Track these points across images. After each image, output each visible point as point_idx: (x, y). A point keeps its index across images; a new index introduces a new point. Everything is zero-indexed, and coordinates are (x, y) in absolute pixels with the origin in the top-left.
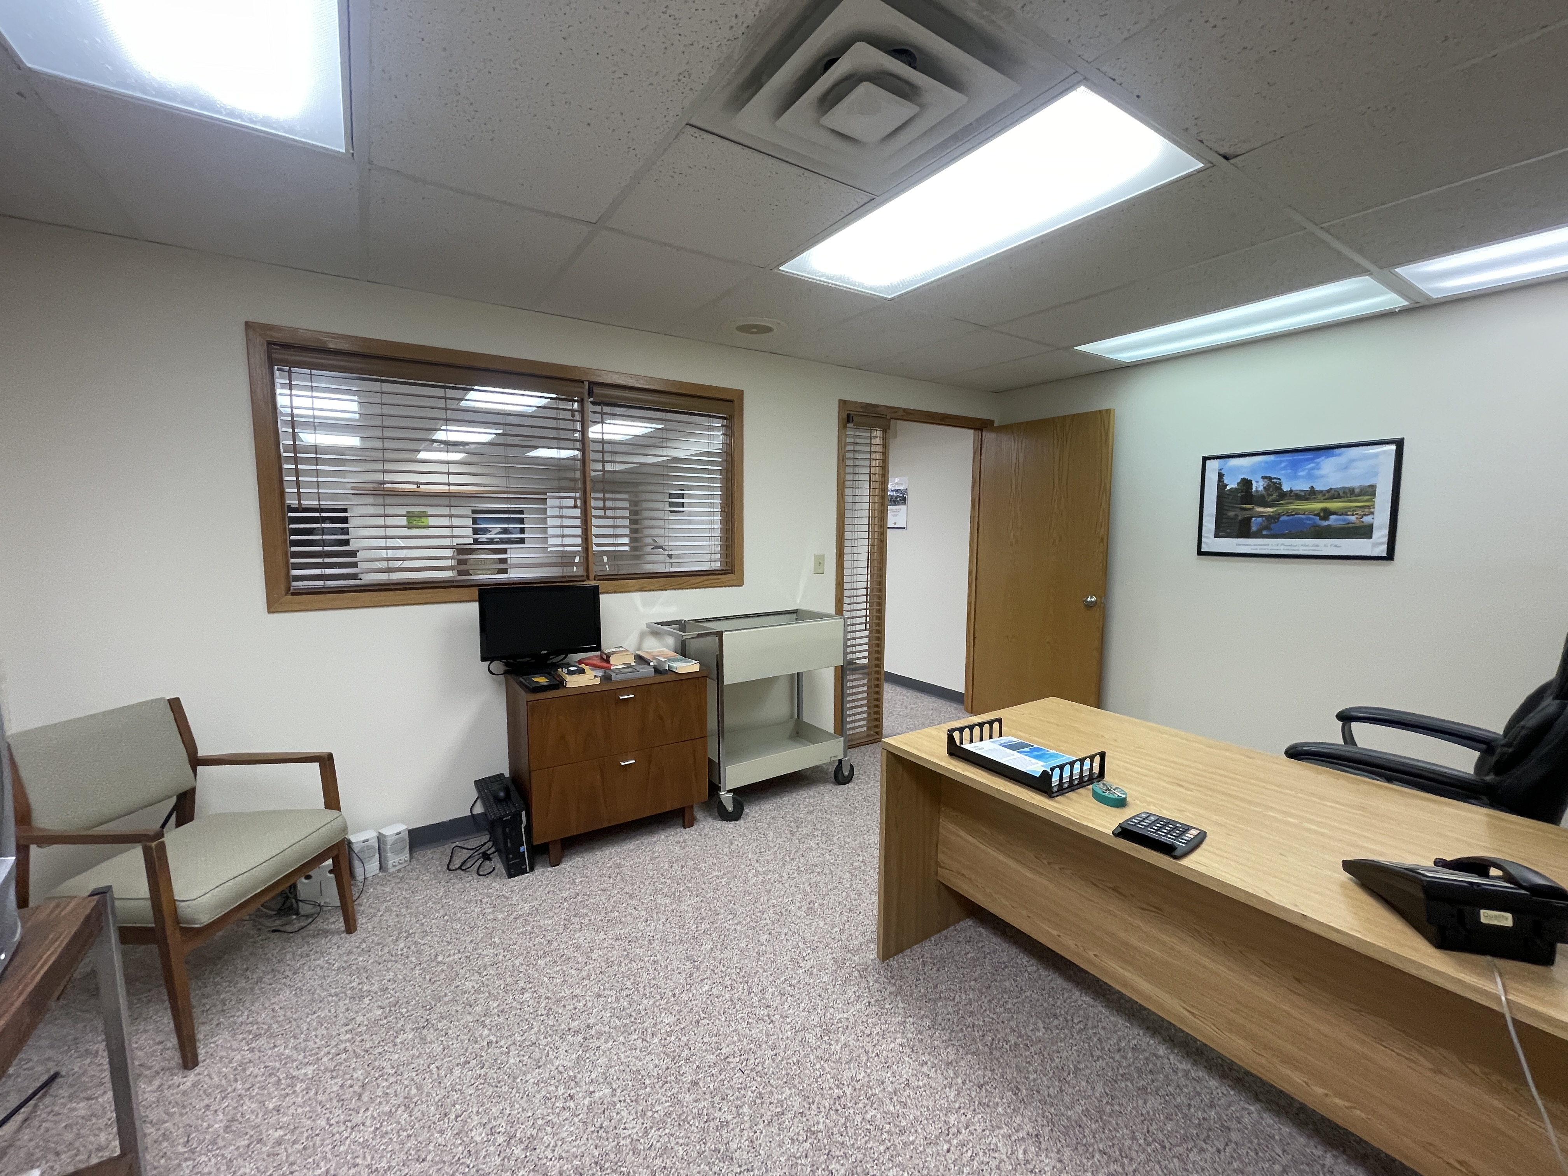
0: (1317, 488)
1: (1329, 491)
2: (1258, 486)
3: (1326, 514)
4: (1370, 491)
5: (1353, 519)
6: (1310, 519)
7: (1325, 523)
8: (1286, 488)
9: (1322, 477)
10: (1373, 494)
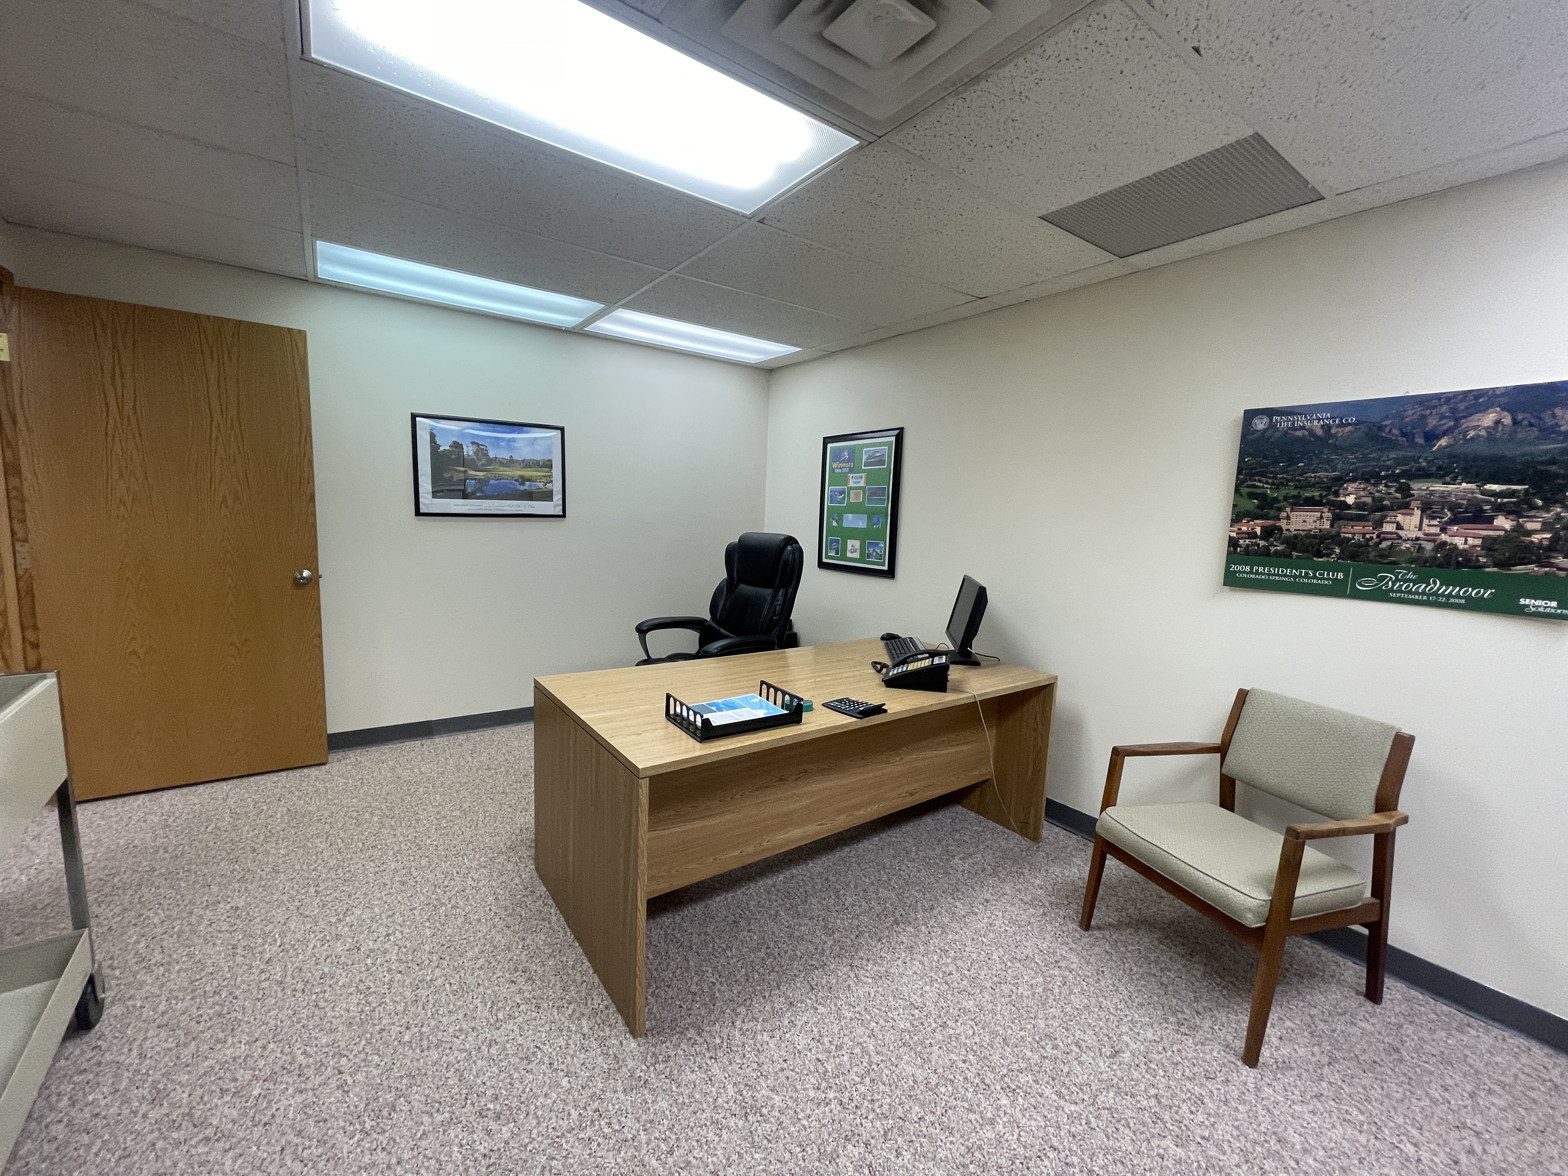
0: (515, 458)
1: (523, 461)
2: (469, 451)
3: (523, 480)
4: (549, 465)
5: (541, 485)
6: (512, 484)
7: (522, 488)
8: (492, 455)
9: (517, 449)
10: (551, 467)
